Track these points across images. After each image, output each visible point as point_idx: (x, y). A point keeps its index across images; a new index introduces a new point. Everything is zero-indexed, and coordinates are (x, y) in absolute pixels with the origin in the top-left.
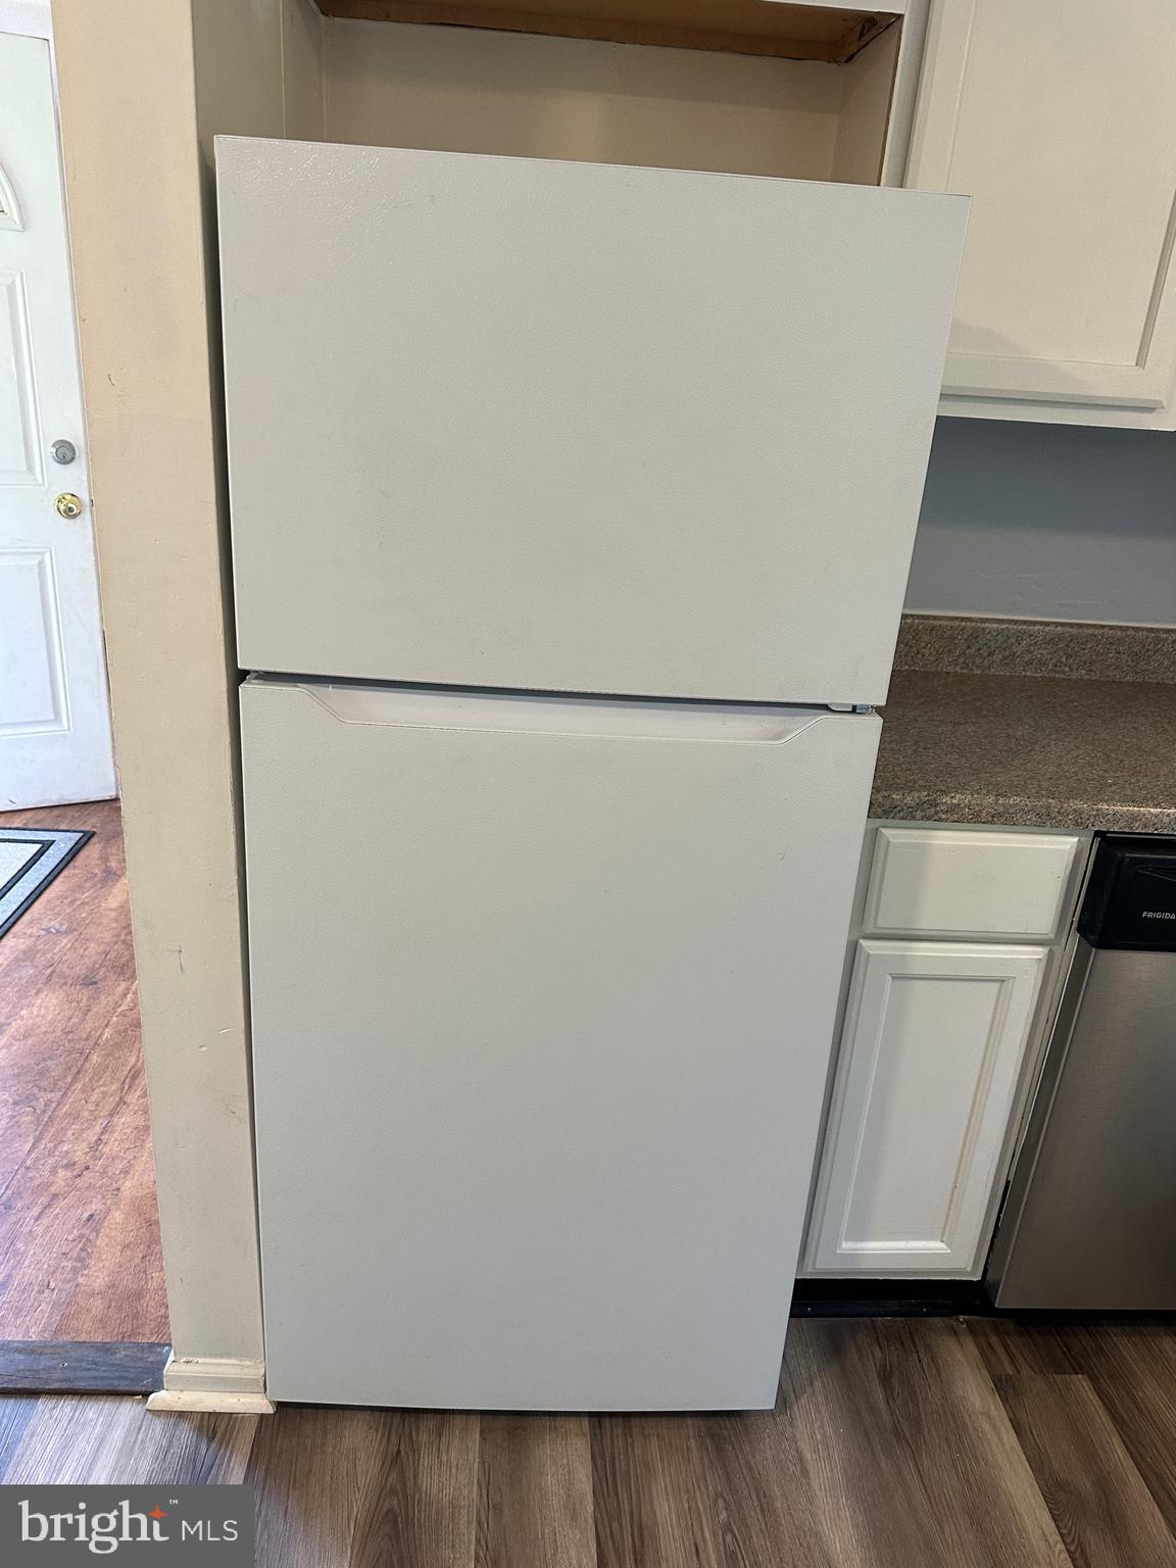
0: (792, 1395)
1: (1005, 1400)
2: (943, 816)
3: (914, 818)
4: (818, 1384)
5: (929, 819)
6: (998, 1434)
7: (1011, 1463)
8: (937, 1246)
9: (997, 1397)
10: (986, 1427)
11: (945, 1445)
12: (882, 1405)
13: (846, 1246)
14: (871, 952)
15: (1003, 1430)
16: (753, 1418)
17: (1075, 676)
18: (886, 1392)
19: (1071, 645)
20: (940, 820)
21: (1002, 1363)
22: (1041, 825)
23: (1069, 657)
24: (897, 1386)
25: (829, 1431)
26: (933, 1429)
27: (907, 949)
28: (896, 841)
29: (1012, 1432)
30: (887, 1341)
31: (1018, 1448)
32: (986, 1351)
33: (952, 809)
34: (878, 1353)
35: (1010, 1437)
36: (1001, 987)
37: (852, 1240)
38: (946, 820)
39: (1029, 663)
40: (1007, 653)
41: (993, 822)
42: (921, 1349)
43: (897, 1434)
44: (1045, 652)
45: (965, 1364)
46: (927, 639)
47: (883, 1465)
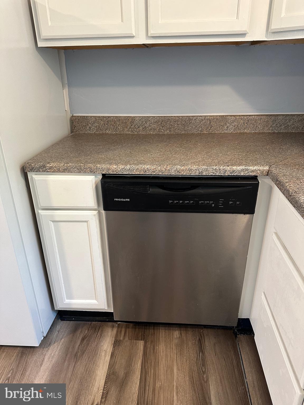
0: (53, 342)
1: (114, 347)
2: (49, 170)
3: (40, 171)
4: (63, 340)
5: (44, 171)
6: (105, 357)
7: (103, 366)
8: (94, 302)
9: (112, 346)
10: (103, 354)
11: (87, 360)
12: (77, 347)
13: (67, 301)
14: (42, 214)
15: (107, 355)
16: (37, 349)
17: (166, 133)
18: (80, 343)
19: (163, 123)
20: (48, 172)
21: (120, 336)
22: (80, 172)
23: (163, 127)
24: (85, 341)
25: (57, 353)
26: (87, 355)
27: (53, 213)
28: (37, 179)
29: (110, 356)
30: (92, 328)
31: (108, 361)
32: (119, 332)
33: (51, 168)
34: (86, 332)
35: (108, 358)
36: (87, 223)
37: (69, 299)
38: (50, 172)
39: (151, 130)
40: (143, 127)
41: (64, 172)
42: (100, 331)
43: (76, 355)
44: (155, 126)
45: (109, 336)
46: (118, 123)
47: (65, 364)
